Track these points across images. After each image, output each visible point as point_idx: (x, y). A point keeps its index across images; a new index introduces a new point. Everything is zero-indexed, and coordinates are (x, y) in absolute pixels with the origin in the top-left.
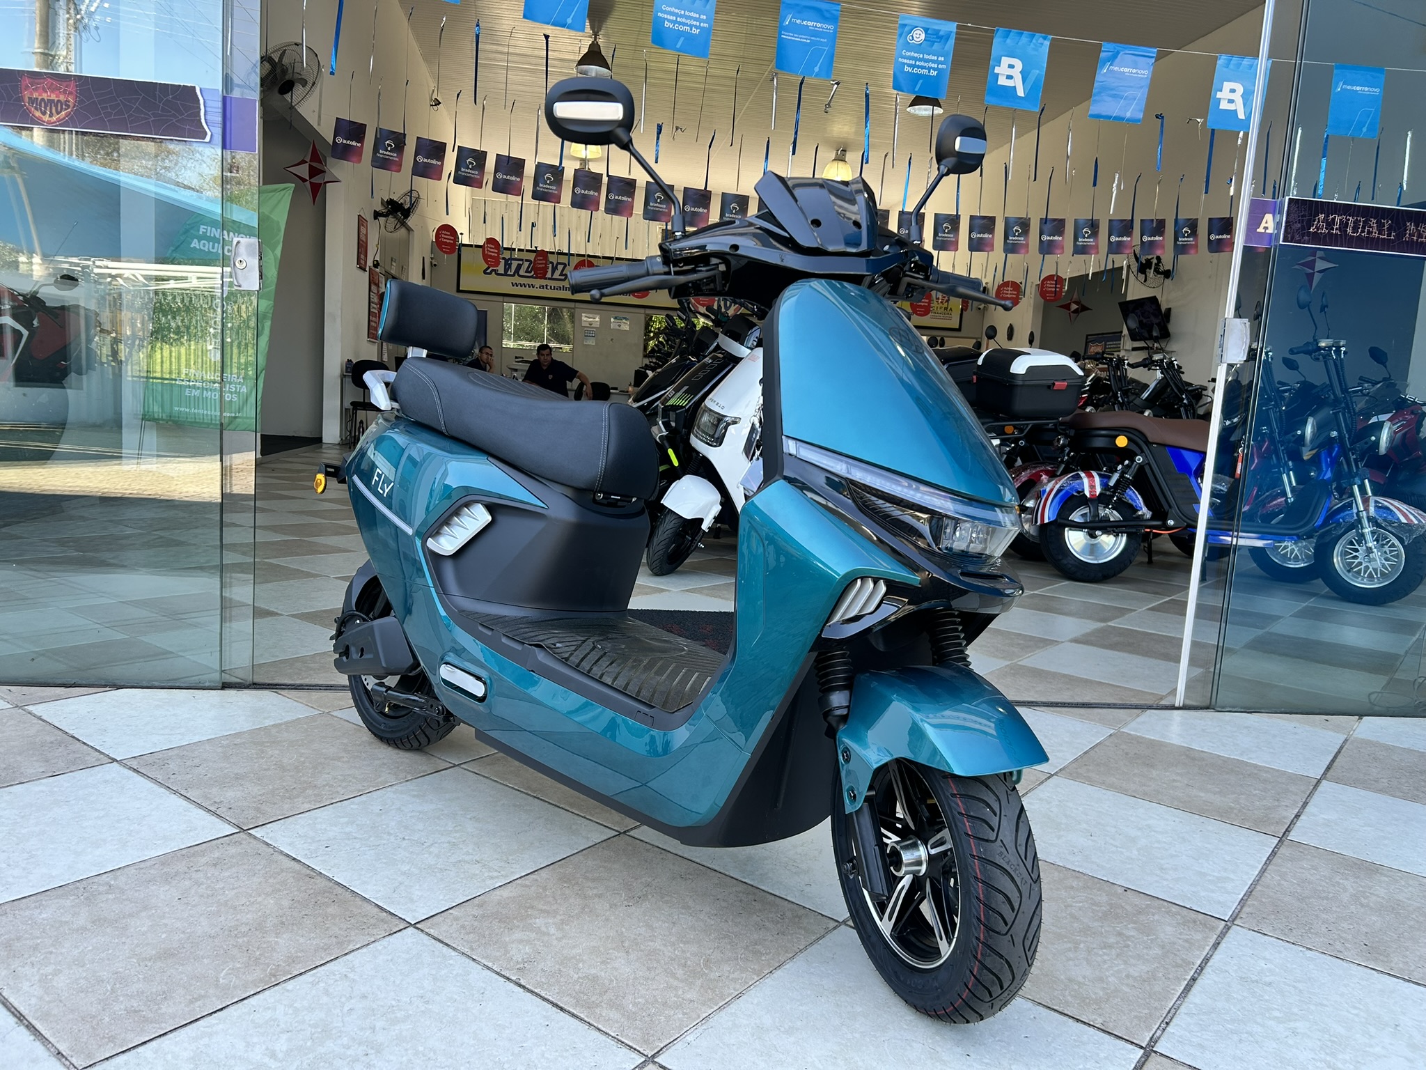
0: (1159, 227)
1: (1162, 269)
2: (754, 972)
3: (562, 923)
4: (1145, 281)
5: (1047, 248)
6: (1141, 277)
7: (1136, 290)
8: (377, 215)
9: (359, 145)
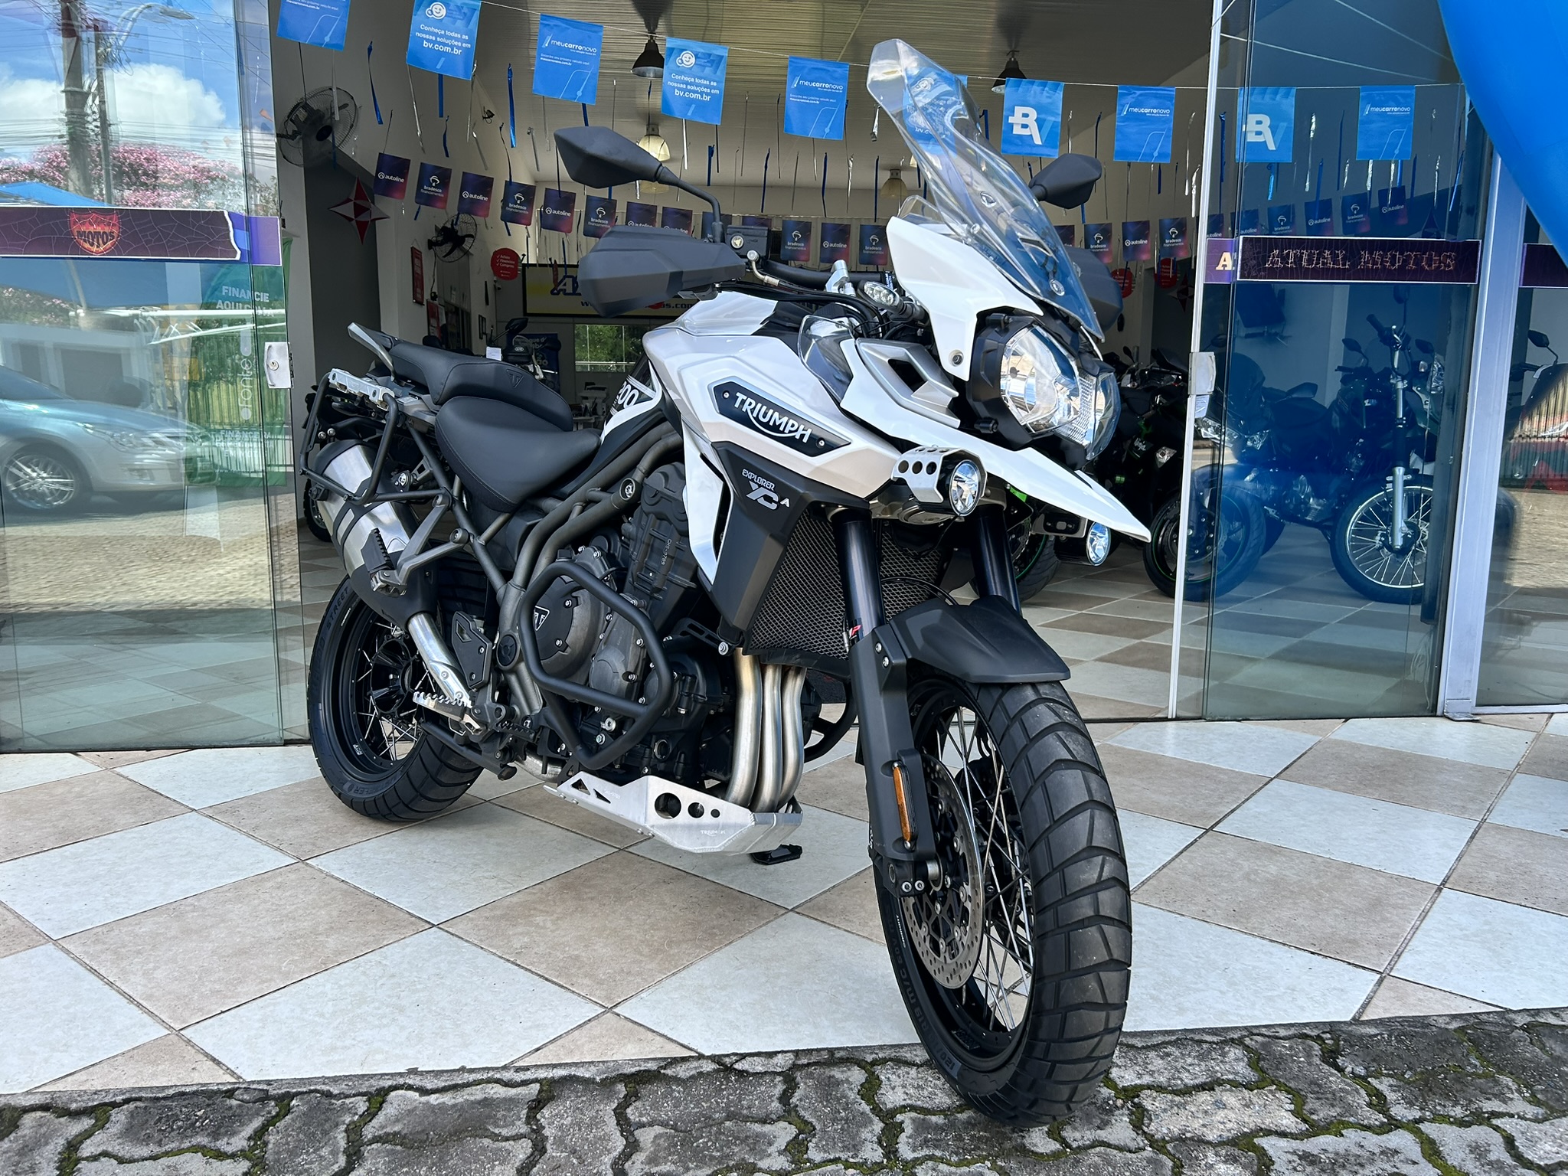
2: (707, 948)
3: (558, 919)
8: (431, 244)
9: (402, 180)
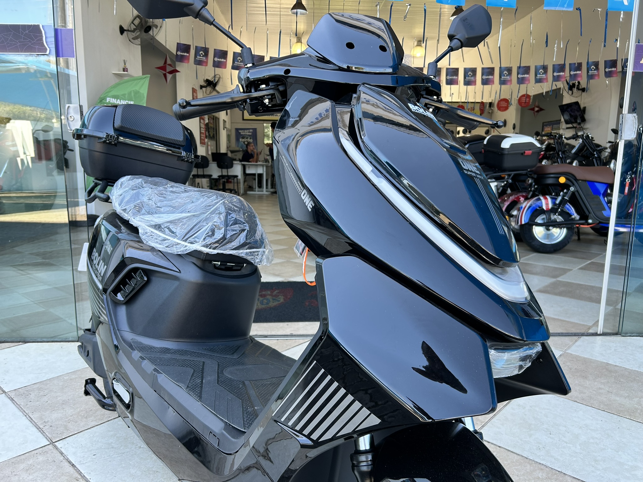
0: (579, 67)
1: (580, 87)
4: (572, 94)
5: (521, 81)
6: (570, 92)
7: (567, 99)
8: (202, 87)
9: (188, 55)
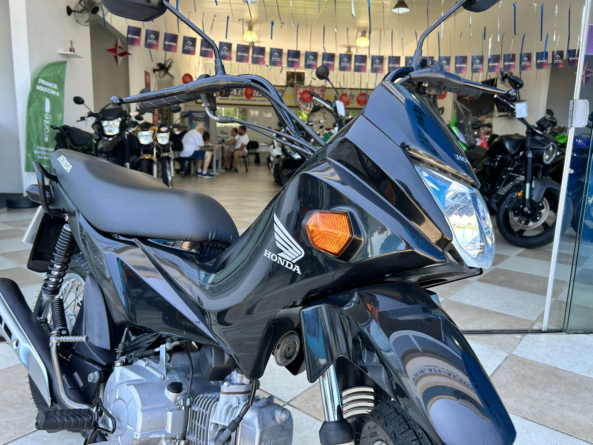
0: (512, 58)
6: (503, 82)
8: (154, 71)
9: (138, 38)
